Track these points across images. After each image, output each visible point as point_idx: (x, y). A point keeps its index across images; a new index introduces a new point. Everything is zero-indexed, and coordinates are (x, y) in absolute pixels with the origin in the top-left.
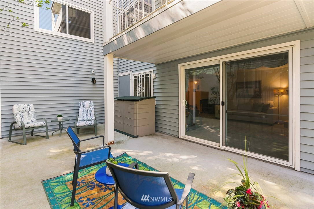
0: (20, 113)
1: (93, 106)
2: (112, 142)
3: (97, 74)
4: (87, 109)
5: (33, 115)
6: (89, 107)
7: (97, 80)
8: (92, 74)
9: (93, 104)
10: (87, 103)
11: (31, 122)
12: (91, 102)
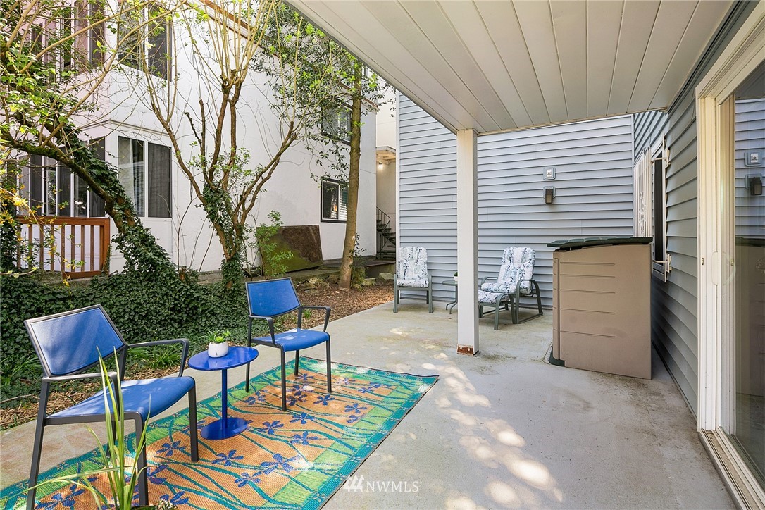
0: (405, 261)
1: (531, 261)
2: (467, 348)
3: (559, 178)
4: (517, 265)
5: (422, 267)
6: (522, 262)
7: (558, 193)
8: (547, 180)
9: (530, 255)
10: (518, 251)
11: (418, 278)
12: (529, 249)
